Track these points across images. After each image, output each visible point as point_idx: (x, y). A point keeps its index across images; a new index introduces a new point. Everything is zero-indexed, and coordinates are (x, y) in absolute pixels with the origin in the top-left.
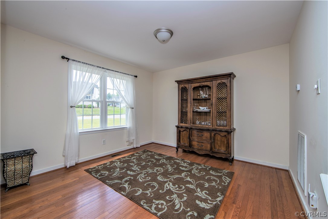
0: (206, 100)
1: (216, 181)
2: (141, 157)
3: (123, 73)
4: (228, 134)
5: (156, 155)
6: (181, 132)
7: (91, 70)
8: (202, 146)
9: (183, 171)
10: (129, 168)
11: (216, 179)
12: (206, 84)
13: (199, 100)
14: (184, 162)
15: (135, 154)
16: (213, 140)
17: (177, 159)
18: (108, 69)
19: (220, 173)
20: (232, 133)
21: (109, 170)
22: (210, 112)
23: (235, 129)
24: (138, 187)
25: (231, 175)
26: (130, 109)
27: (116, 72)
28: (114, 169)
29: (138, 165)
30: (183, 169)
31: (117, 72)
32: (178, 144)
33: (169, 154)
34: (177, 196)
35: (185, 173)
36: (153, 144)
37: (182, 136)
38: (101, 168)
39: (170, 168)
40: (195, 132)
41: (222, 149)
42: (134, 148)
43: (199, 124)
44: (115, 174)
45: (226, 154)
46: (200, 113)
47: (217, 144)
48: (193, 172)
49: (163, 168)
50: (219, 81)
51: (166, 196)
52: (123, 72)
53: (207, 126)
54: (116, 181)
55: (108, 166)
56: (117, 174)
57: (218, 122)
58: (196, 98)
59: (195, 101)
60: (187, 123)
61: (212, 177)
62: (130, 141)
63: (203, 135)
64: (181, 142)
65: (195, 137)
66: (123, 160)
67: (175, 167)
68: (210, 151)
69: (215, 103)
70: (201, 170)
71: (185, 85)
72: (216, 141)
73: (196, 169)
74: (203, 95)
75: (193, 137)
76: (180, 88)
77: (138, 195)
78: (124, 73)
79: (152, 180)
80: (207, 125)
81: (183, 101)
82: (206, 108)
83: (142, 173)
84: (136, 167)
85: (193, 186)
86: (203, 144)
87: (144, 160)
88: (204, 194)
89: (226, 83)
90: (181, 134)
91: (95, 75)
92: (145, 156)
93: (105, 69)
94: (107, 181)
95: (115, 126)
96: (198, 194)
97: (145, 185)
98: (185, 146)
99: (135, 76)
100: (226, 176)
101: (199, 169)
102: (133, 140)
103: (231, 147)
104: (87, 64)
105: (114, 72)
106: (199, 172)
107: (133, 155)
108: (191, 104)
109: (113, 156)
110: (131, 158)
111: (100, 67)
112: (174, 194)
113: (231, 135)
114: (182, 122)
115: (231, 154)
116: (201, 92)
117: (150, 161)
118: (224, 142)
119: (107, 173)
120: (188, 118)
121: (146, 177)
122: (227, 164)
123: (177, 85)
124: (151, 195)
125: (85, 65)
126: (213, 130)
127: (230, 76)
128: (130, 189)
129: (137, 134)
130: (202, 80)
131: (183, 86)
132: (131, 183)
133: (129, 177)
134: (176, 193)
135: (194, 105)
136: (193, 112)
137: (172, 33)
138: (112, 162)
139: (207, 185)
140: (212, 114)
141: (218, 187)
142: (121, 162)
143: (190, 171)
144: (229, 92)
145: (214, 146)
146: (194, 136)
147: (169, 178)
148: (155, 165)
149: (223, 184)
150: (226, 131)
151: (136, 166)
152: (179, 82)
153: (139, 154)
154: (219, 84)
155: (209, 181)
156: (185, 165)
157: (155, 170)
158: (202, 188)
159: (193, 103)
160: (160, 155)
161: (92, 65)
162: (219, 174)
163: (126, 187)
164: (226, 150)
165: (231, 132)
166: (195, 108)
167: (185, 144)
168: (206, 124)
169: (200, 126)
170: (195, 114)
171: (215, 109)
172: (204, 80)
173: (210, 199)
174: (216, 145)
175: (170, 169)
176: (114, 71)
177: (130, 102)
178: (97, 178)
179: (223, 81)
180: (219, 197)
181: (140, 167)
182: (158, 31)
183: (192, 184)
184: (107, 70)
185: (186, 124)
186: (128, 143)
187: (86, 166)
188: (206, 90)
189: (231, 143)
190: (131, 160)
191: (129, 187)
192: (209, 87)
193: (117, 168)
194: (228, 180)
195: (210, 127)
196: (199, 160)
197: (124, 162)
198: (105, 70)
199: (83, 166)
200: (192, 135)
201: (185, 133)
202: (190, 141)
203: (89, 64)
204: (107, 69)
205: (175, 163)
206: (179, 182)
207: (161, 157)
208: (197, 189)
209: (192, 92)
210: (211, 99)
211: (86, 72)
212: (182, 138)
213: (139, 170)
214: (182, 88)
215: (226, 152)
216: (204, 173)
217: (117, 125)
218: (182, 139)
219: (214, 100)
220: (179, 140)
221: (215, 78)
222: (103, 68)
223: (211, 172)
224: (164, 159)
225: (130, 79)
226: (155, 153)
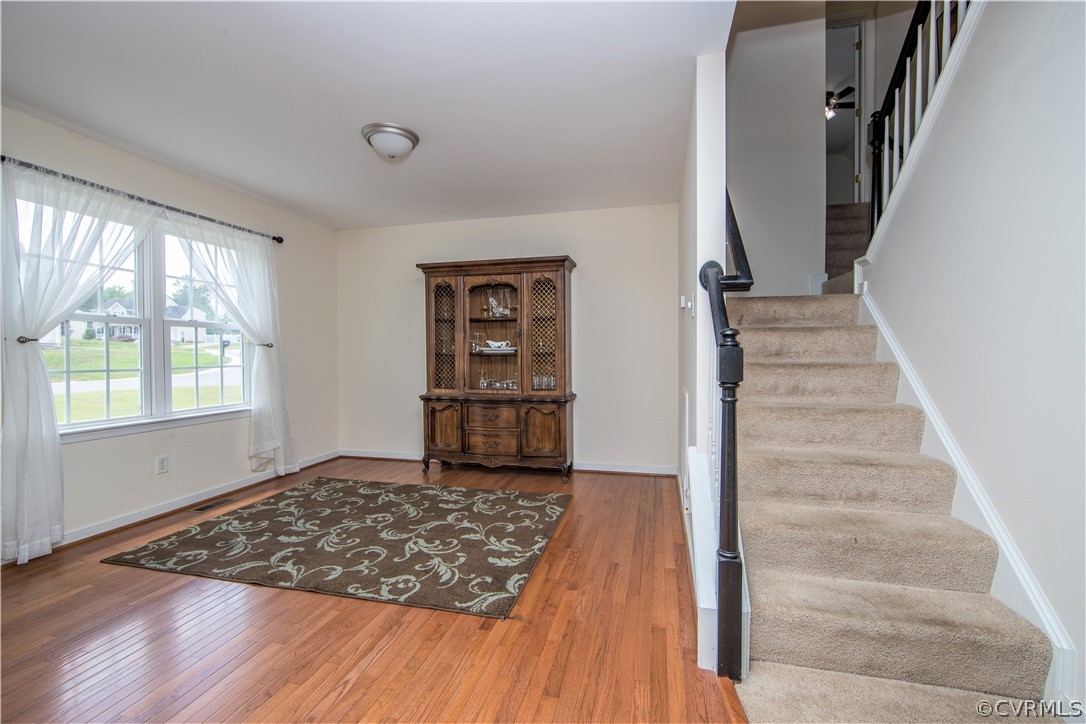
0: (504, 321)
1: (531, 518)
2: (313, 497)
3: (229, 225)
4: (559, 407)
5: (361, 487)
6: (438, 414)
7: (103, 205)
8: (497, 444)
9: (450, 511)
10: (279, 529)
11: (531, 513)
12: (504, 279)
13: (485, 321)
14: (450, 493)
15: (289, 493)
16: (522, 427)
17: (428, 489)
18: (173, 209)
19: (541, 501)
20: (568, 405)
21: (208, 544)
22: (515, 355)
23: (575, 395)
24: (327, 564)
25: (566, 501)
26: (258, 351)
27: (203, 220)
28: (226, 540)
29: (308, 518)
30: (450, 506)
31: (207, 222)
32: (427, 448)
33: (402, 479)
34: (441, 560)
35: (456, 513)
36: (342, 461)
37: (441, 426)
38: (171, 544)
39: (411, 510)
40: (477, 411)
41: (545, 447)
42: (279, 477)
43: (487, 388)
44: (239, 551)
45: (554, 457)
46: (489, 358)
47: (534, 435)
48: (475, 510)
49: (392, 513)
50: (537, 276)
51: (414, 565)
52: (232, 224)
53: (509, 392)
54: (248, 565)
55: (198, 537)
56: (244, 550)
57: (536, 380)
58: (477, 315)
59: (474, 325)
60: (453, 388)
61: (523, 512)
62: (263, 456)
63: (498, 417)
64: (438, 441)
65: (476, 424)
66: (250, 514)
67: (426, 506)
68: (517, 456)
69: (528, 330)
70: (494, 503)
71: (447, 279)
72: (531, 429)
73: (484, 503)
74: (497, 308)
75: (471, 424)
76: (433, 286)
77: (335, 579)
78: (234, 227)
79: (366, 542)
80: (508, 389)
81: (440, 323)
82: (504, 343)
83: (329, 533)
84: (305, 523)
85: (478, 535)
86: (499, 440)
87: (324, 504)
88: (506, 544)
89: (553, 279)
90: (437, 420)
91: (120, 226)
92: (325, 494)
93: (160, 205)
94: (215, 571)
95: (200, 407)
96: (493, 547)
97: (348, 556)
98: (449, 452)
99: (274, 238)
100: (554, 504)
101: (490, 501)
102: (274, 450)
103: (565, 440)
104: (85, 183)
105: (196, 220)
106: (492, 507)
107: (280, 497)
108: (465, 332)
109: (201, 509)
110: (276, 503)
111: (141, 200)
112: (433, 558)
113: (565, 409)
114: (438, 386)
115: (565, 456)
116: (491, 299)
117: (347, 503)
118: (550, 428)
119: (205, 552)
120: (456, 372)
121: (345, 539)
122: (557, 481)
123: (421, 275)
124: (371, 571)
125: (75, 186)
126: (523, 401)
127: (562, 263)
128: (305, 572)
129: (287, 430)
130: (493, 269)
131: (440, 280)
132: (299, 559)
133: (291, 549)
134: (437, 556)
135: (473, 337)
136: (471, 354)
137: (414, 139)
138: (206, 526)
139: (511, 528)
140: (519, 360)
141: (537, 527)
142: (242, 520)
143: (469, 508)
144: (561, 303)
145: (527, 442)
146: (473, 421)
147: (413, 531)
148: (364, 511)
149: (547, 519)
150: (554, 402)
151: (303, 521)
152: (429, 269)
153: (303, 490)
154: (538, 282)
155: (516, 519)
156: (454, 497)
157: (369, 522)
158: (500, 534)
159: (471, 328)
160: (374, 485)
161: (108, 190)
162: (539, 504)
163: (290, 570)
164: (555, 448)
165: (566, 402)
166: (476, 345)
167: (449, 446)
168: (508, 387)
169: (490, 392)
170: (478, 359)
171: (527, 346)
172: (499, 269)
173: (520, 549)
174: (530, 437)
175: (412, 512)
176: (195, 216)
177: (258, 325)
178: (172, 571)
179: (547, 275)
180: (538, 542)
181: (318, 522)
182: (377, 128)
183: (475, 532)
184: (167, 212)
185: (451, 391)
186: (254, 463)
187: (101, 552)
188: (504, 296)
189: (565, 429)
190: (278, 509)
191: (299, 570)
192: (514, 289)
193: (235, 535)
194: (559, 510)
195: (516, 392)
196: (490, 481)
197: (256, 517)
198: (161, 209)
199: (89, 553)
200: (470, 419)
201: (449, 415)
202: (464, 435)
203: (92, 185)
204: (167, 207)
205: (425, 497)
206: (442, 534)
207: (380, 488)
208: (488, 539)
209: (467, 300)
210: (519, 321)
211: (83, 212)
212: (441, 430)
213: (316, 528)
214: (438, 287)
215: (555, 454)
216: (504, 507)
217: (209, 405)
218: (441, 433)
219: (525, 323)
220: (430, 437)
221: (527, 265)
222: (154, 203)
223: (520, 502)
224: (391, 492)
225: (257, 247)
226: (356, 482)
